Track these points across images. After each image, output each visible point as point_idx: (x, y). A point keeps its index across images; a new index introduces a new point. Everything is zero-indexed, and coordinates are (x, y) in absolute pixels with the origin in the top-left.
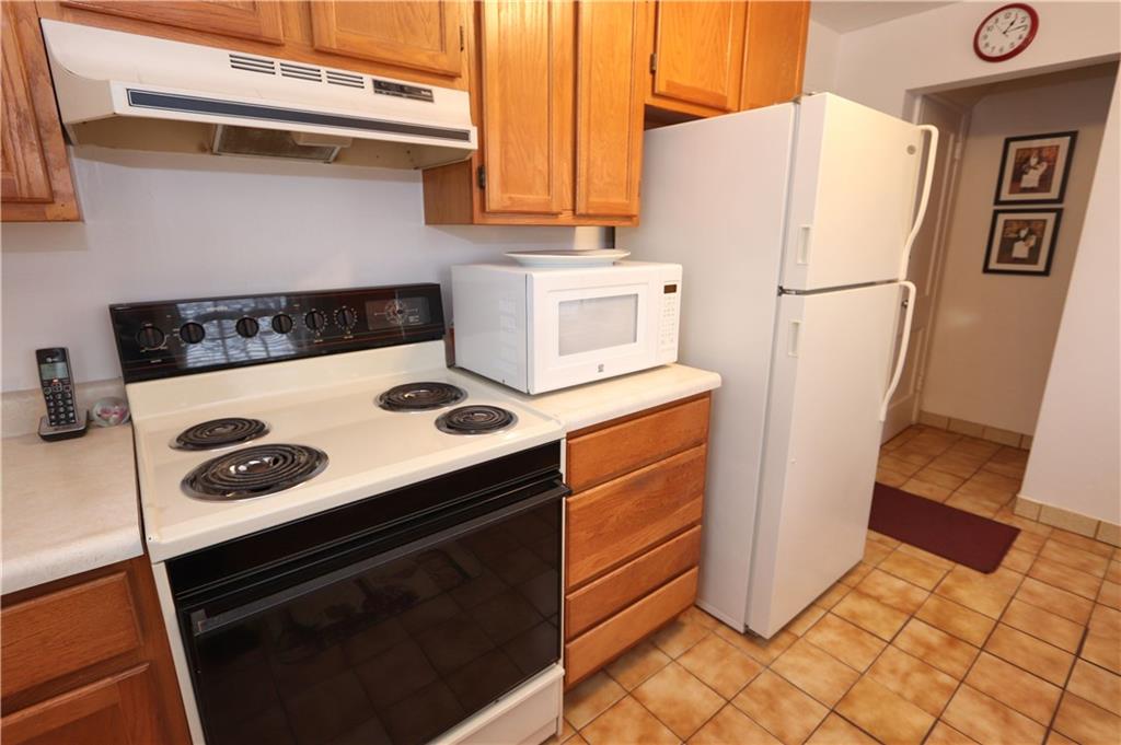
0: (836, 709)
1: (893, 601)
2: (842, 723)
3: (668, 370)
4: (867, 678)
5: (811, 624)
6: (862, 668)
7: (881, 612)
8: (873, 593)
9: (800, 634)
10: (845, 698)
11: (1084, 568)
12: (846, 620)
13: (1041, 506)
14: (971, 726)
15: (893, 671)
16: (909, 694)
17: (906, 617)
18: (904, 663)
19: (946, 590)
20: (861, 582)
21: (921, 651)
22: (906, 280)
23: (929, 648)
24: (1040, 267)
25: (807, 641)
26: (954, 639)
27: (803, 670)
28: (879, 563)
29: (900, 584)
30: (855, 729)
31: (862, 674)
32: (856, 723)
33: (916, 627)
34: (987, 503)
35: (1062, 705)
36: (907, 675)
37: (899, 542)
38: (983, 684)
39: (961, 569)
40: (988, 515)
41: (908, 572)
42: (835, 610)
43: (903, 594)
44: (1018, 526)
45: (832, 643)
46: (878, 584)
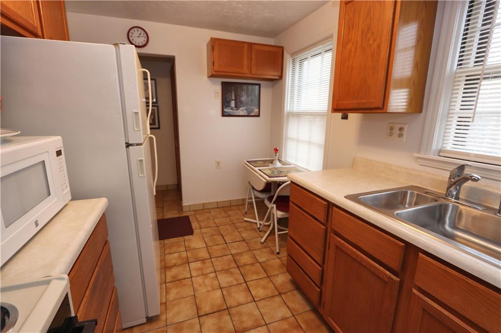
0: (199, 315)
1: (180, 262)
2: (205, 317)
3: (68, 206)
4: (197, 295)
5: (165, 293)
6: (192, 293)
7: (180, 269)
8: (172, 264)
9: (165, 301)
10: (198, 309)
11: (208, 218)
12: (174, 281)
13: (189, 205)
14: (227, 283)
15: (200, 286)
16: (210, 289)
17: (187, 265)
18: (200, 280)
19: (189, 247)
20: (165, 264)
21: (200, 272)
22: (151, 134)
23: (201, 269)
24: (157, 126)
25: (170, 301)
26: (203, 261)
27: (179, 313)
28: (164, 253)
29: (176, 255)
30: (209, 315)
31: (194, 295)
32: (208, 313)
33: (192, 265)
34: (174, 212)
35: (235, 258)
36: (204, 283)
37: (163, 241)
38: (219, 269)
39: (186, 237)
40: (177, 216)
41: (174, 249)
42: (167, 281)
43: (180, 257)
44: (187, 215)
45: (177, 293)
46: (171, 260)
